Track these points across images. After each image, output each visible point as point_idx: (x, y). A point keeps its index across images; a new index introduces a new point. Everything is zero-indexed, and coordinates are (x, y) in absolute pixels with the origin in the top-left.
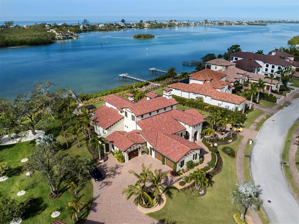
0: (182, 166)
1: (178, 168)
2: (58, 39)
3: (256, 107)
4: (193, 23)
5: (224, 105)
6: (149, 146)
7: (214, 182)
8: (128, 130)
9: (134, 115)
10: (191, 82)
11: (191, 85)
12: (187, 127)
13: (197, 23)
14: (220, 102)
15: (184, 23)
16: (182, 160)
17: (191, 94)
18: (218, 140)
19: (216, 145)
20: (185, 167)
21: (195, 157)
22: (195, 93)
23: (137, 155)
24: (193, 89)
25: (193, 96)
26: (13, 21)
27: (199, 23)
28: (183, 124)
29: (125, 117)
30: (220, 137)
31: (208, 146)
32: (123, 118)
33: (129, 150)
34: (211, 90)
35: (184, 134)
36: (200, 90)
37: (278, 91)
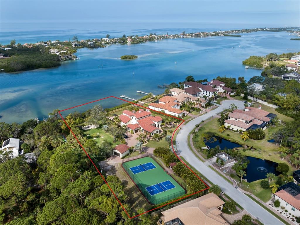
0: (153, 134)
1: (151, 135)
2: (62, 60)
3: (189, 115)
4: (171, 36)
5: (173, 114)
6: (142, 128)
8: (134, 124)
9: (136, 118)
10: (160, 102)
11: (159, 104)
12: (155, 122)
13: (175, 35)
14: (172, 113)
15: (163, 36)
16: (152, 132)
17: (159, 109)
18: (167, 128)
19: (166, 129)
20: (154, 135)
21: (157, 132)
22: (161, 108)
23: (138, 132)
24: (160, 106)
25: (160, 110)
27: (177, 35)
28: (154, 122)
29: (132, 119)
30: (168, 126)
31: (163, 129)
32: (131, 119)
33: (135, 130)
34: (168, 107)
35: (154, 125)
36: (163, 107)
37: (204, 106)
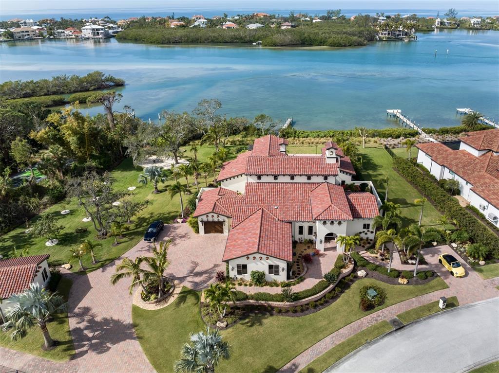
2: (379, 39)
7: (261, 324)
10: (462, 147)
11: (457, 152)
14: (485, 203)
17: (446, 171)
18: (377, 268)
22: (451, 170)
24: (454, 162)
26: (340, 10)
33: (205, 219)
34: (483, 172)
36: (464, 166)
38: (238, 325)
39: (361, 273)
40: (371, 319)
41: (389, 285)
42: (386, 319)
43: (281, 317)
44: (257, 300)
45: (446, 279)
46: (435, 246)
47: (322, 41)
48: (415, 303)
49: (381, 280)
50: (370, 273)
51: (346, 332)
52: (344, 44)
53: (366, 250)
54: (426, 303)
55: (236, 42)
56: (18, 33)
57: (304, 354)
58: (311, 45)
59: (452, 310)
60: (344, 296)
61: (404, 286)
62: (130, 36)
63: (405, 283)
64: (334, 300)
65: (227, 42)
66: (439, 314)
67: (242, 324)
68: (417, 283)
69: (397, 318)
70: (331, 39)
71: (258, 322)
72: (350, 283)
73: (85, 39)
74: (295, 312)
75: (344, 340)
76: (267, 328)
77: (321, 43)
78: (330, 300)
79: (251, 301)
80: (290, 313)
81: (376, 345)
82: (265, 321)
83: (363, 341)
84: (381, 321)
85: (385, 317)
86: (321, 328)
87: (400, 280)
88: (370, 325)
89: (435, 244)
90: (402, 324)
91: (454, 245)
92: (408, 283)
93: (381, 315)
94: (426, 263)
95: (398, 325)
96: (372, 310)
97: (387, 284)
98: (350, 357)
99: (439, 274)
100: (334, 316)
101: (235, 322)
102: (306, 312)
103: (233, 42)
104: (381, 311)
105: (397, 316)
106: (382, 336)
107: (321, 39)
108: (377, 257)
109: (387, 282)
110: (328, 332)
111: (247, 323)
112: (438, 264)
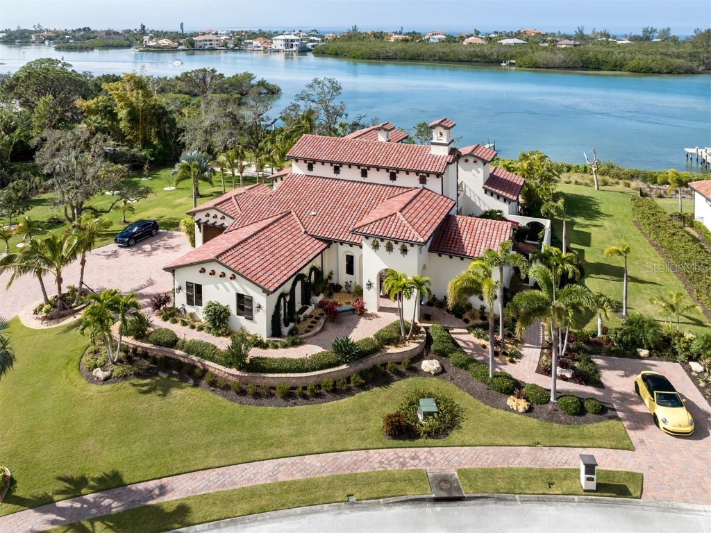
7: (165, 394)
38: (126, 384)
39: (429, 365)
40: (391, 458)
41: (482, 404)
42: (428, 469)
43: (211, 394)
44: (188, 353)
45: (635, 428)
46: (643, 358)
47: (618, 63)
48: (523, 458)
49: (468, 391)
50: (451, 370)
51: (318, 464)
52: (657, 70)
53: (468, 329)
54: (550, 466)
55: (477, 61)
56: (200, 41)
57: (198, 475)
58: (598, 69)
59: (614, 502)
60: (364, 397)
61: (515, 415)
62: (331, 49)
63: (521, 410)
64: (338, 396)
65: (462, 61)
66: (573, 501)
67: (134, 385)
68: (552, 417)
69: (456, 476)
70: (634, 61)
71: (163, 390)
72: (395, 377)
73: (274, 51)
74: (242, 393)
75: (301, 478)
76: (170, 403)
77: (616, 66)
78: (328, 395)
79: (178, 352)
80: (232, 393)
81: (366, 513)
82: (176, 392)
83: (340, 495)
84: (413, 468)
85: (428, 464)
86: (271, 438)
87: (511, 401)
88: (381, 469)
89: (644, 352)
90: (459, 489)
91: (696, 367)
92: (529, 411)
93: (422, 457)
94: (599, 385)
95: (448, 490)
96: (408, 442)
97: (477, 402)
98: (287, 516)
99: (620, 414)
100: (315, 425)
101: (125, 377)
102: (265, 401)
103: (470, 61)
104: (427, 449)
105: (459, 471)
106: (391, 500)
107: (616, 61)
108: (484, 347)
109: (480, 398)
110: (279, 452)
111: (143, 385)
112: (629, 395)
